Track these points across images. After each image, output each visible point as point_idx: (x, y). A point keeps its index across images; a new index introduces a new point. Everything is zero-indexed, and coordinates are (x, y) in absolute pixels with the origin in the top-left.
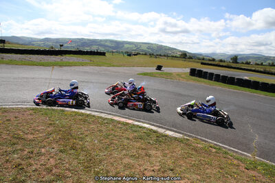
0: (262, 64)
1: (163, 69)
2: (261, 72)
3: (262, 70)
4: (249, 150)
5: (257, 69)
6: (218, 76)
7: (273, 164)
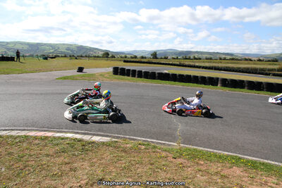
1: (84, 70)
2: (177, 65)
3: (178, 63)
4: (174, 140)
6: (140, 72)
7: (195, 147)
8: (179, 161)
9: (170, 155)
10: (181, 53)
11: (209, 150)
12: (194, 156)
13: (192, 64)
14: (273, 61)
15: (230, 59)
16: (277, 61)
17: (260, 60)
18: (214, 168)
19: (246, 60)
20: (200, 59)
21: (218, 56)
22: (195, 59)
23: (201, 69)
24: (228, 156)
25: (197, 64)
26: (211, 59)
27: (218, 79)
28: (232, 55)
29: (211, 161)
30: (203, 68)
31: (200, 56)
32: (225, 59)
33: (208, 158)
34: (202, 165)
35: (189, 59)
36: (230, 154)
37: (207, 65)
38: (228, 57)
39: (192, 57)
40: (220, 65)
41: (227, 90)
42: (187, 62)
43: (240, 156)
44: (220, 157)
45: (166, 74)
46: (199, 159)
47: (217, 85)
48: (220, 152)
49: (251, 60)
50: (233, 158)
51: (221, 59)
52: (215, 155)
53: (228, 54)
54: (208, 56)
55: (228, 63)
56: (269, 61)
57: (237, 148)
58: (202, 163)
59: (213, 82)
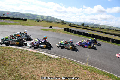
0: (93, 27)
2: (92, 30)
3: (93, 29)
4: (85, 62)
5: (91, 29)
7: (94, 67)
8: (85, 71)
9: (82, 68)
10: (95, 25)
11: (100, 69)
12: (92, 70)
13: (99, 30)
15: (118, 30)
18: (100, 77)
20: (103, 29)
21: (112, 28)
22: (101, 28)
23: (103, 33)
24: (108, 74)
25: (102, 31)
26: (109, 29)
27: (110, 38)
29: (100, 74)
30: (104, 33)
31: (104, 27)
32: (116, 30)
33: (99, 72)
34: (95, 75)
35: (99, 28)
36: (110, 73)
37: (106, 32)
39: (100, 28)
40: (113, 33)
41: (114, 44)
42: (97, 30)
43: (114, 75)
44: (104, 73)
45: (87, 33)
46: (95, 72)
47: (109, 41)
48: (105, 71)
50: (111, 75)
51: (113, 30)
52: (102, 72)
53: (118, 28)
54: (108, 28)
55: (117, 32)
57: (113, 71)
58: (96, 74)
59: (107, 39)
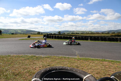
0: (69, 34)
10: (70, 31)
14: (108, 33)
16: (109, 33)
17: (102, 33)
19: (97, 33)
20: (79, 34)
22: (76, 33)
26: (83, 33)
28: (91, 31)
31: (78, 32)
32: (89, 33)
35: (74, 34)
38: (90, 32)
49: (99, 33)
51: (87, 33)
53: (90, 31)
56: (106, 33)
